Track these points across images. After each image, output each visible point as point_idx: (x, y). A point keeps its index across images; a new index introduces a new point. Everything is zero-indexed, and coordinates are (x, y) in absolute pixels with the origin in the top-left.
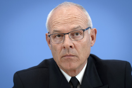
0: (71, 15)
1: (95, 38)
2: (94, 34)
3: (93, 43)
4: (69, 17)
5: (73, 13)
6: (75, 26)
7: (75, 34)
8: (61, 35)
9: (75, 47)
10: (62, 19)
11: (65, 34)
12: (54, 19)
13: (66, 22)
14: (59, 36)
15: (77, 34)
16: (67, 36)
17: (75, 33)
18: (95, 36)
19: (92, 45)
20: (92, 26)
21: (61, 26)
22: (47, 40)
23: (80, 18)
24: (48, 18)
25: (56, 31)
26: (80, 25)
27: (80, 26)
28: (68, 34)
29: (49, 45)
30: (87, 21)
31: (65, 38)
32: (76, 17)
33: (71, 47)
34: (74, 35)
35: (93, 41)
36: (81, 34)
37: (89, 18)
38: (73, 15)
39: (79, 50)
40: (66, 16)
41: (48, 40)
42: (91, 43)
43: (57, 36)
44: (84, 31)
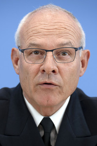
0: (60, 24)
1: (86, 64)
2: (85, 59)
3: (83, 72)
4: (56, 27)
5: (61, 21)
6: (63, 40)
7: (61, 54)
8: (40, 52)
9: (59, 72)
10: (46, 28)
11: (47, 51)
12: (32, 27)
13: (51, 33)
14: (36, 52)
15: (64, 54)
16: (50, 54)
17: (61, 52)
18: (86, 62)
19: (81, 74)
20: (84, 46)
21: (43, 37)
22: (12, 58)
23: (71, 30)
24: (21, 25)
25: (34, 45)
26: (71, 41)
27: (70, 42)
28: (52, 51)
29: (15, 65)
30: (80, 37)
31: (47, 57)
32: (67, 27)
33: (54, 71)
34: (59, 55)
35: (83, 69)
36: (70, 54)
37: (83, 33)
38: (62, 24)
39: (66, 77)
40: (52, 24)
41: (14, 59)
42: (81, 72)
43: (33, 53)
44: (76, 50)
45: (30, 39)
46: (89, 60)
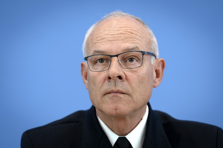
0: (125, 28)
1: (161, 74)
2: (160, 68)
3: (158, 83)
4: (121, 32)
6: (129, 45)
7: (128, 60)
10: (110, 33)
11: (112, 56)
15: (131, 60)
17: (128, 58)
18: (161, 71)
19: (156, 85)
21: (107, 43)
22: (82, 74)
23: (138, 34)
25: (98, 52)
26: (138, 45)
27: (137, 47)
28: (117, 56)
29: (85, 81)
30: (150, 43)
32: (133, 31)
34: (126, 61)
35: (157, 79)
36: (138, 60)
37: (155, 39)
38: (127, 29)
41: (84, 74)
42: (155, 82)
43: (98, 62)
44: (143, 54)
45: (94, 47)
46: (165, 70)
